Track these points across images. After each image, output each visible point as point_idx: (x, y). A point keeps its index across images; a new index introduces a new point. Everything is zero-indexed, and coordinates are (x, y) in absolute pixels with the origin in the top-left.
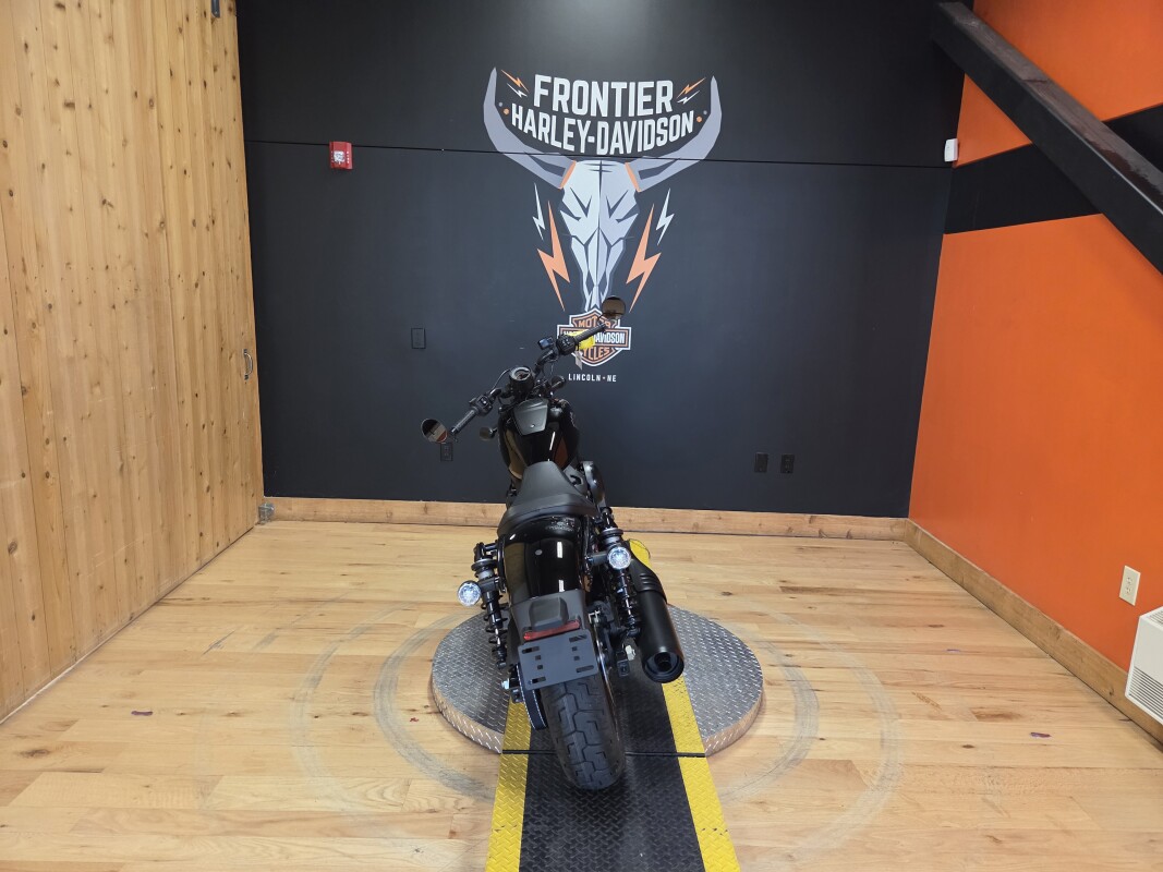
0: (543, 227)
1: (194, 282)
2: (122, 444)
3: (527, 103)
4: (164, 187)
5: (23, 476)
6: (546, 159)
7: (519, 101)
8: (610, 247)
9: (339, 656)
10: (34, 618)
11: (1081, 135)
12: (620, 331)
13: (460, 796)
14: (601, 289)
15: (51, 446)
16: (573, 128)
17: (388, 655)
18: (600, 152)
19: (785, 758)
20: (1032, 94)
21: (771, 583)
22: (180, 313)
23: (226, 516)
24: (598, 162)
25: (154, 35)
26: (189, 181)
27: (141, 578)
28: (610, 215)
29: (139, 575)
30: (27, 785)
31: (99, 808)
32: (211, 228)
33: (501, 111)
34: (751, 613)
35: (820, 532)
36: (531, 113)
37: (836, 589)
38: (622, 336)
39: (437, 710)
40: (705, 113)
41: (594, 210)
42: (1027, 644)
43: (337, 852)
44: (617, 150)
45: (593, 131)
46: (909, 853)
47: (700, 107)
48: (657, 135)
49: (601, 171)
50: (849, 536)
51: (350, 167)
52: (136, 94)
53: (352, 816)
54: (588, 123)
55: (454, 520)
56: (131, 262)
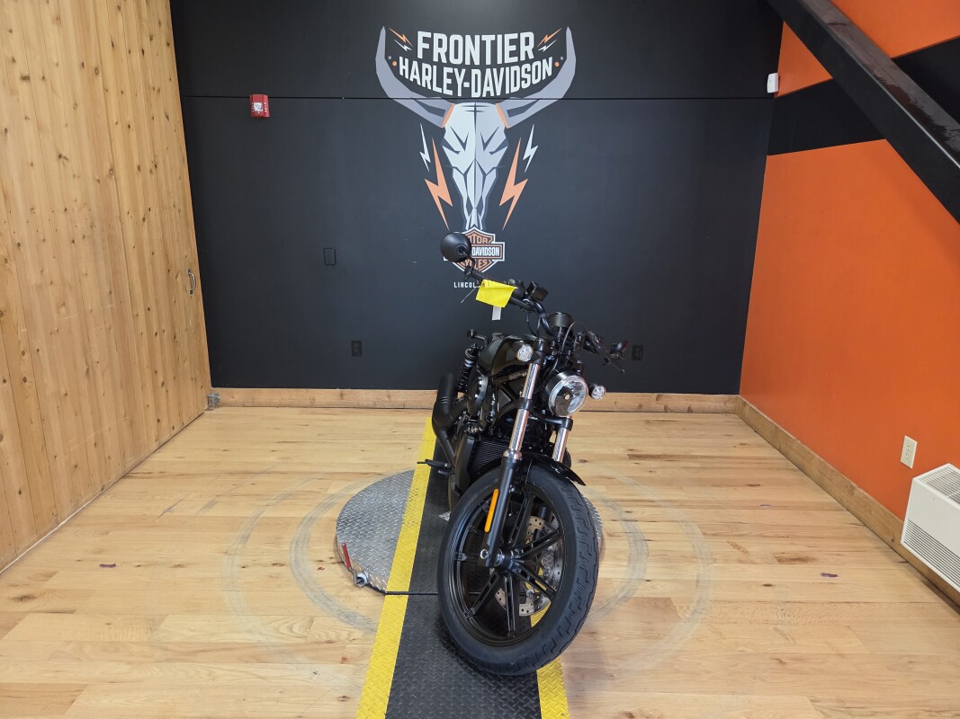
0: (429, 160)
1: (142, 218)
2: (86, 352)
3: (412, 56)
4: (111, 141)
5: (5, 381)
6: (430, 103)
7: (405, 55)
8: (485, 175)
9: (263, 518)
10: (20, 493)
11: (871, 72)
12: (496, 246)
13: (352, 630)
14: (479, 211)
15: (27, 356)
16: (451, 76)
17: (303, 516)
18: (474, 95)
19: (617, 596)
20: (833, 36)
21: (620, 451)
22: (131, 242)
23: (180, 405)
24: (473, 104)
25: (96, 14)
26: (133, 134)
27: (109, 458)
28: (484, 148)
29: (107, 456)
30: (17, 624)
31: (71, 642)
32: (154, 171)
33: (390, 63)
34: (602, 477)
35: (665, 408)
36: (415, 64)
37: (674, 456)
38: (497, 250)
39: (340, 560)
40: (562, 58)
41: (471, 145)
42: (828, 499)
43: (253, 674)
44: (488, 93)
45: (467, 78)
46: (708, 672)
47: (558, 53)
48: (522, 79)
49: (475, 111)
50: (690, 411)
51: (267, 115)
52: (83, 64)
53: (266, 646)
54: (464, 71)
55: (365, 404)
56: (86, 204)
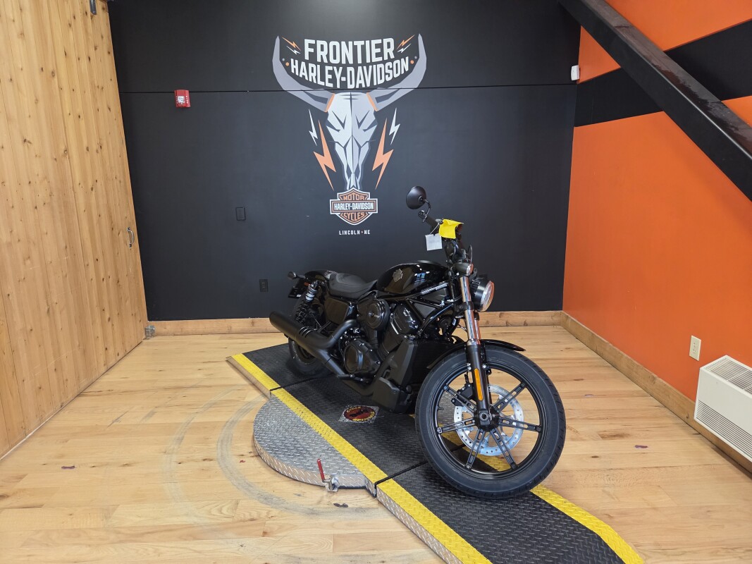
0: (316, 137)
1: (90, 187)
2: (47, 295)
3: (300, 58)
4: (65, 128)
6: (315, 93)
7: (295, 57)
8: (360, 147)
9: (194, 423)
11: (650, 62)
12: (370, 202)
13: (270, 509)
14: (357, 175)
16: (331, 72)
17: (226, 420)
18: (350, 86)
20: (619, 36)
22: (82, 207)
23: (123, 335)
24: (349, 93)
25: (52, 30)
26: (82, 122)
27: (67, 380)
28: (359, 127)
29: (65, 379)
31: (40, 531)
32: (99, 151)
33: (284, 63)
35: (507, 323)
36: (303, 64)
38: (372, 205)
39: (257, 454)
40: (416, 57)
41: (349, 125)
42: (636, 388)
43: (190, 550)
44: (360, 85)
45: (344, 74)
47: (412, 54)
48: (386, 74)
49: (351, 99)
50: (525, 324)
51: (189, 106)
52: (42, 69)
53: (201, 526)
54: (341, 68)
55: (272, 329)
56: (46, 178)
